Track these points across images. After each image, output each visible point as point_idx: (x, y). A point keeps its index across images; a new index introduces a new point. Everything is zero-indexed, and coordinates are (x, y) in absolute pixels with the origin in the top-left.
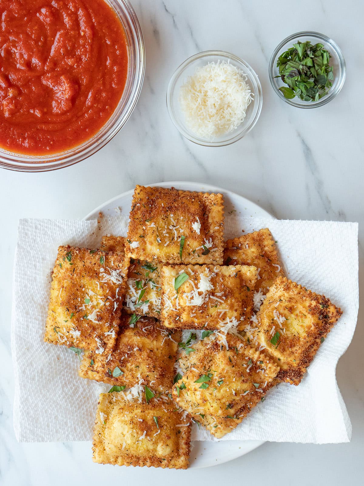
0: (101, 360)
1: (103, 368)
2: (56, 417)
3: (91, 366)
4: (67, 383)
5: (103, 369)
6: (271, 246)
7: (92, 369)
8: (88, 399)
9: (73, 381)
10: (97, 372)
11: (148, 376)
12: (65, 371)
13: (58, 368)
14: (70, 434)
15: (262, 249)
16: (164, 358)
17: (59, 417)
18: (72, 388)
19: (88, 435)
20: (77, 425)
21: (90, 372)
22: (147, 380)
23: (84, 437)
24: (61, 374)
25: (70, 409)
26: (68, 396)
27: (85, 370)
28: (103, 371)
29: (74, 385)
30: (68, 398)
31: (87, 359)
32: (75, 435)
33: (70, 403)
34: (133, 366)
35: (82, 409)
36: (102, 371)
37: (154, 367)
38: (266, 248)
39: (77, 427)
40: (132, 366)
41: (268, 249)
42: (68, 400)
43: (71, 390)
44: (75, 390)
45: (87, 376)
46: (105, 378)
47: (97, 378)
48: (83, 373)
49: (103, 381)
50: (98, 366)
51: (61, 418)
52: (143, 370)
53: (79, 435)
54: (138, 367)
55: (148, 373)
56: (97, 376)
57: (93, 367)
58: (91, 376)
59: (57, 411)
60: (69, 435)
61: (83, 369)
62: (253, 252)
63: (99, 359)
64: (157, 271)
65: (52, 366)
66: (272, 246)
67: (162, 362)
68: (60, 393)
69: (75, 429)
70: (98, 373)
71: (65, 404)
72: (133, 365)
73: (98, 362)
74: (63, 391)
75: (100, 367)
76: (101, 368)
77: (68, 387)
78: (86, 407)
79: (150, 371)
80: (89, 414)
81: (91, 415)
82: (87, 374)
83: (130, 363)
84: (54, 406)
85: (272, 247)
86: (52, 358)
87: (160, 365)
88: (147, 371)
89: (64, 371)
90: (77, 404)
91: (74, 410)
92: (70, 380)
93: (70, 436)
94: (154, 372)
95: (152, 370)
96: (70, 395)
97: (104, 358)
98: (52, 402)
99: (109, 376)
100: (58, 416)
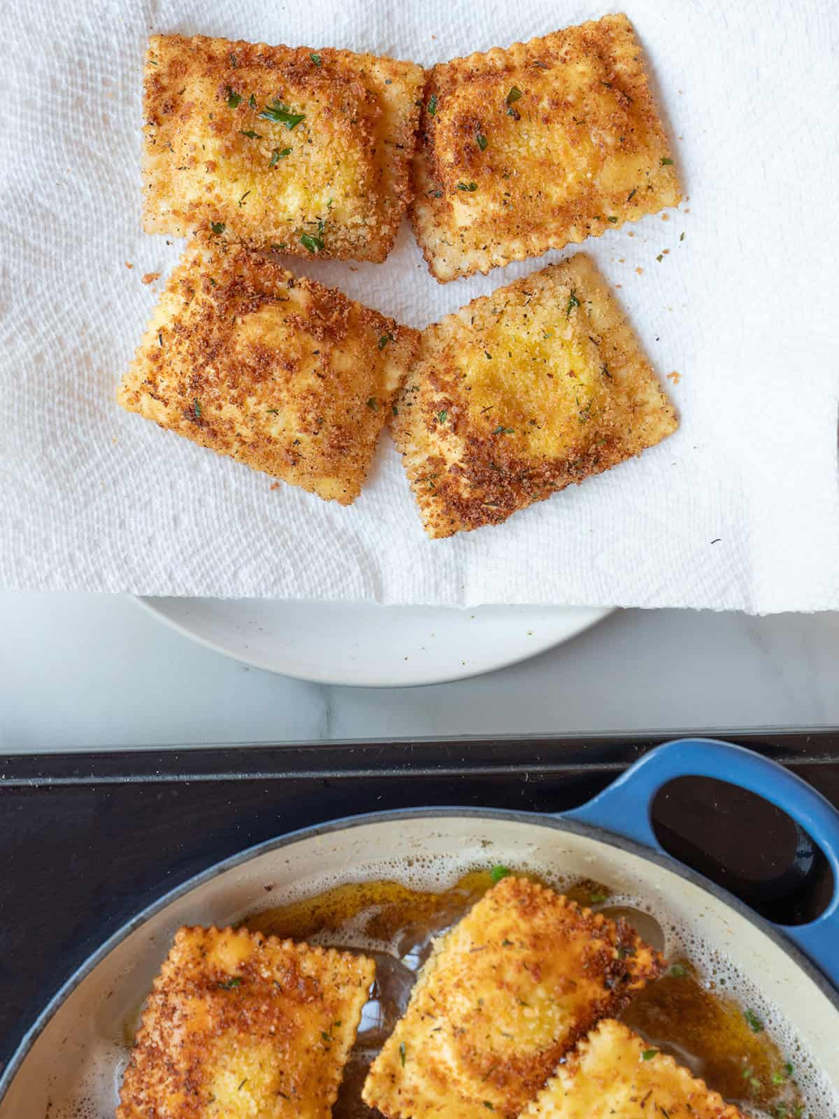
0: (179, 372)
1: (182, 393)
2: (18, 525)
3: (150, 382)
4: (59, 433)
5: (180, 396)
6: (631, 60)
7: (152, 391)
8: (115, 482)
9: (76, 428)
10: (163, 401)
11: (297, 442)
12: (56, 400)
13: (36, 388)
14: (56, 571)
15: (607, 67)
16: (353, 403)
17: (27, 525)
18: (71, 447)
19: (111, 576)
20: (79, 548)
21: (145, 399)
22: (294, 453)
23: (97, 582)
24: (43, 408)
25: (61, 504)
26: (55, 468)
27: (133, 390)
28: (179, 403)
29: (76, 441)
30: (57, 476)
31: (146, 362)
32: (71, 575)
33: (61, 489)
34: (263, 408)
35: (94, 508)
36: (177, 403)
37: (320, 422)
38: (619, 67)
39: (78, 554)
40: (259, 407)
41: (625, 67)
42: (55, 481)
43: (68, 452)
44: (79, 453)
45: (137, 406)
46: (184, 424)
47: (163, 418)
48: (126, 396)
49: (177, 428)
50: (168, 386)
51: (32, 528)
52: (288, 422)
53: (84, 577)
54: (275, 411)
55: (299, 435)
56: (163, 414)
57: (156, 387)
58: (145, 408)
59: (22, 507)
60: (55, 574)
61: (130, 385)
62: (583, 74)
63: (175, 367)
64: (305, 126)
65: (22, 382)
66: (636, 60)
67: (343, 412)
68: (34, 458)
69: (71, 558)
70: (166, 404)
71: (46, 489)
72: (263, 405)
73: (171, 375)
74: (44, 453)
75: (175, 389)
76: (174, 394)
77: (58, 445)
78: (107, 502)
79: (306, 430)
80: (117, 522)
81: (122, 524)
82: (138, 401)
83: (253, 398)
84: (14, 493)
85: (635, 63)
86: (22, 362)
87: (336, 416)
88: (297, 428)
89: (53, 401)
90: (81, 493)
91: (70, 507)
92: (66, 425)
93: (58, 577)
94: (315, 434)
95: (313, 428)
96: (63, 468)
97: (188, 370)
98: (10, 481)
99: (194, 420)
100: (25, 521)
